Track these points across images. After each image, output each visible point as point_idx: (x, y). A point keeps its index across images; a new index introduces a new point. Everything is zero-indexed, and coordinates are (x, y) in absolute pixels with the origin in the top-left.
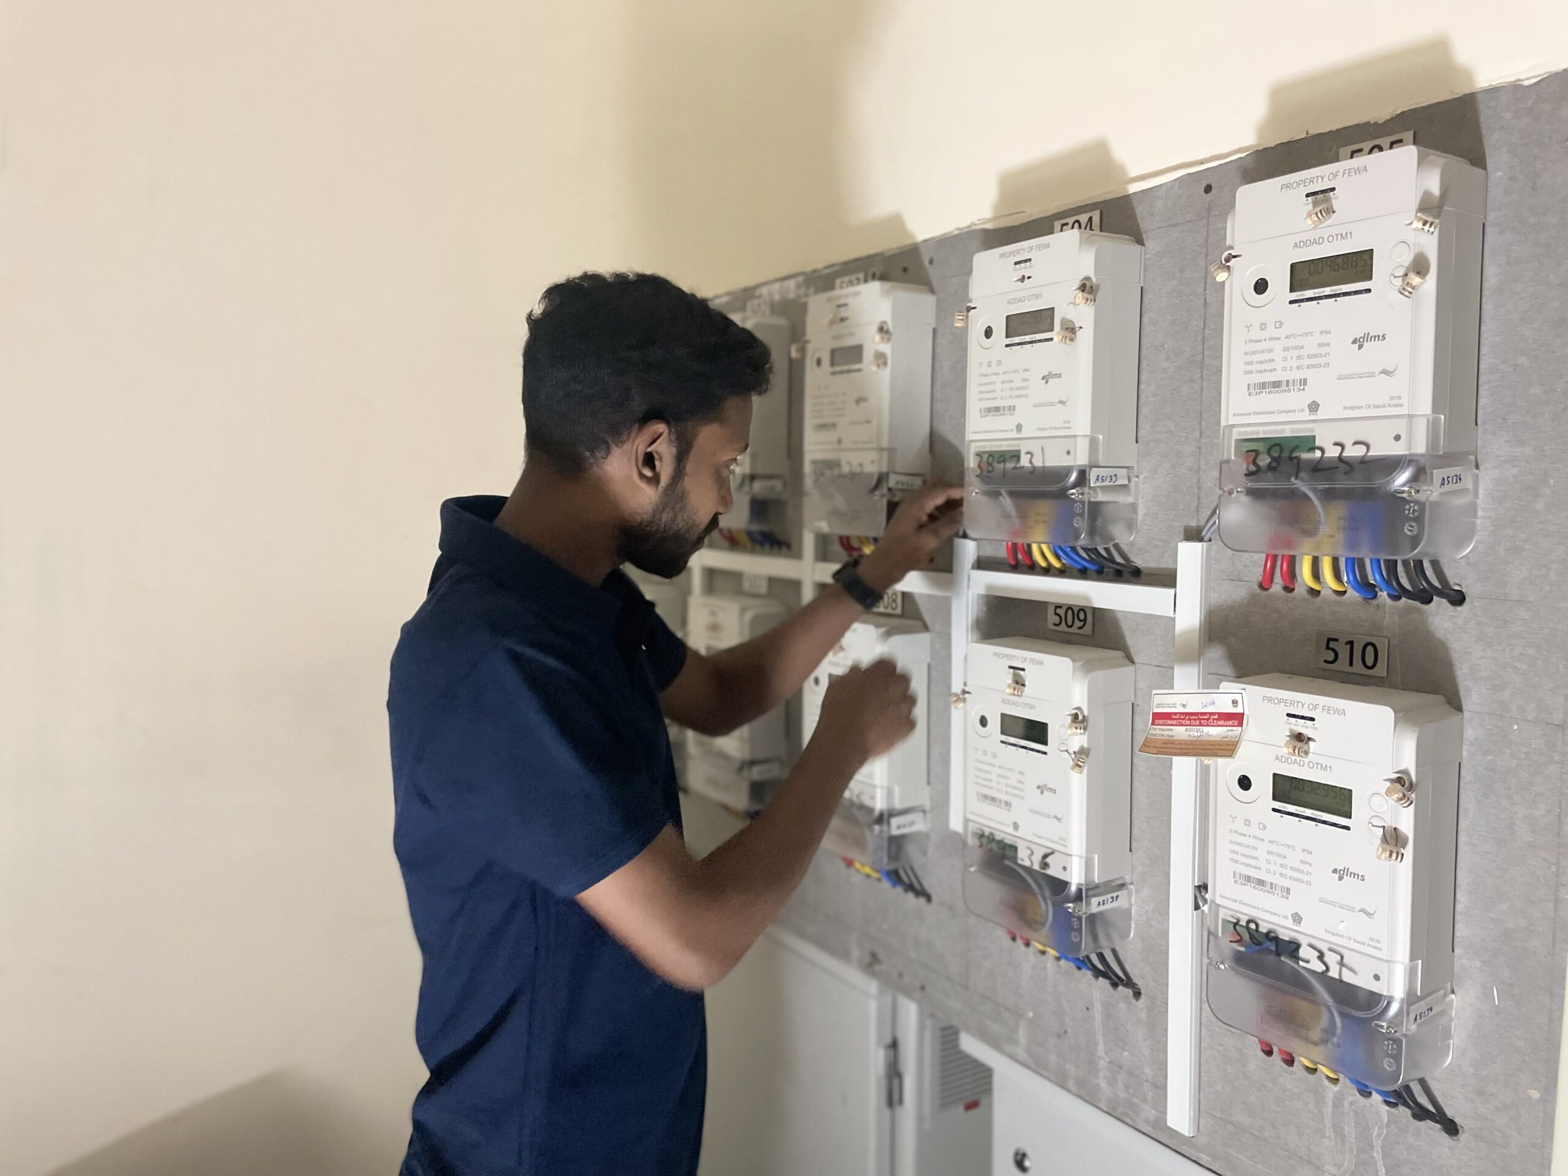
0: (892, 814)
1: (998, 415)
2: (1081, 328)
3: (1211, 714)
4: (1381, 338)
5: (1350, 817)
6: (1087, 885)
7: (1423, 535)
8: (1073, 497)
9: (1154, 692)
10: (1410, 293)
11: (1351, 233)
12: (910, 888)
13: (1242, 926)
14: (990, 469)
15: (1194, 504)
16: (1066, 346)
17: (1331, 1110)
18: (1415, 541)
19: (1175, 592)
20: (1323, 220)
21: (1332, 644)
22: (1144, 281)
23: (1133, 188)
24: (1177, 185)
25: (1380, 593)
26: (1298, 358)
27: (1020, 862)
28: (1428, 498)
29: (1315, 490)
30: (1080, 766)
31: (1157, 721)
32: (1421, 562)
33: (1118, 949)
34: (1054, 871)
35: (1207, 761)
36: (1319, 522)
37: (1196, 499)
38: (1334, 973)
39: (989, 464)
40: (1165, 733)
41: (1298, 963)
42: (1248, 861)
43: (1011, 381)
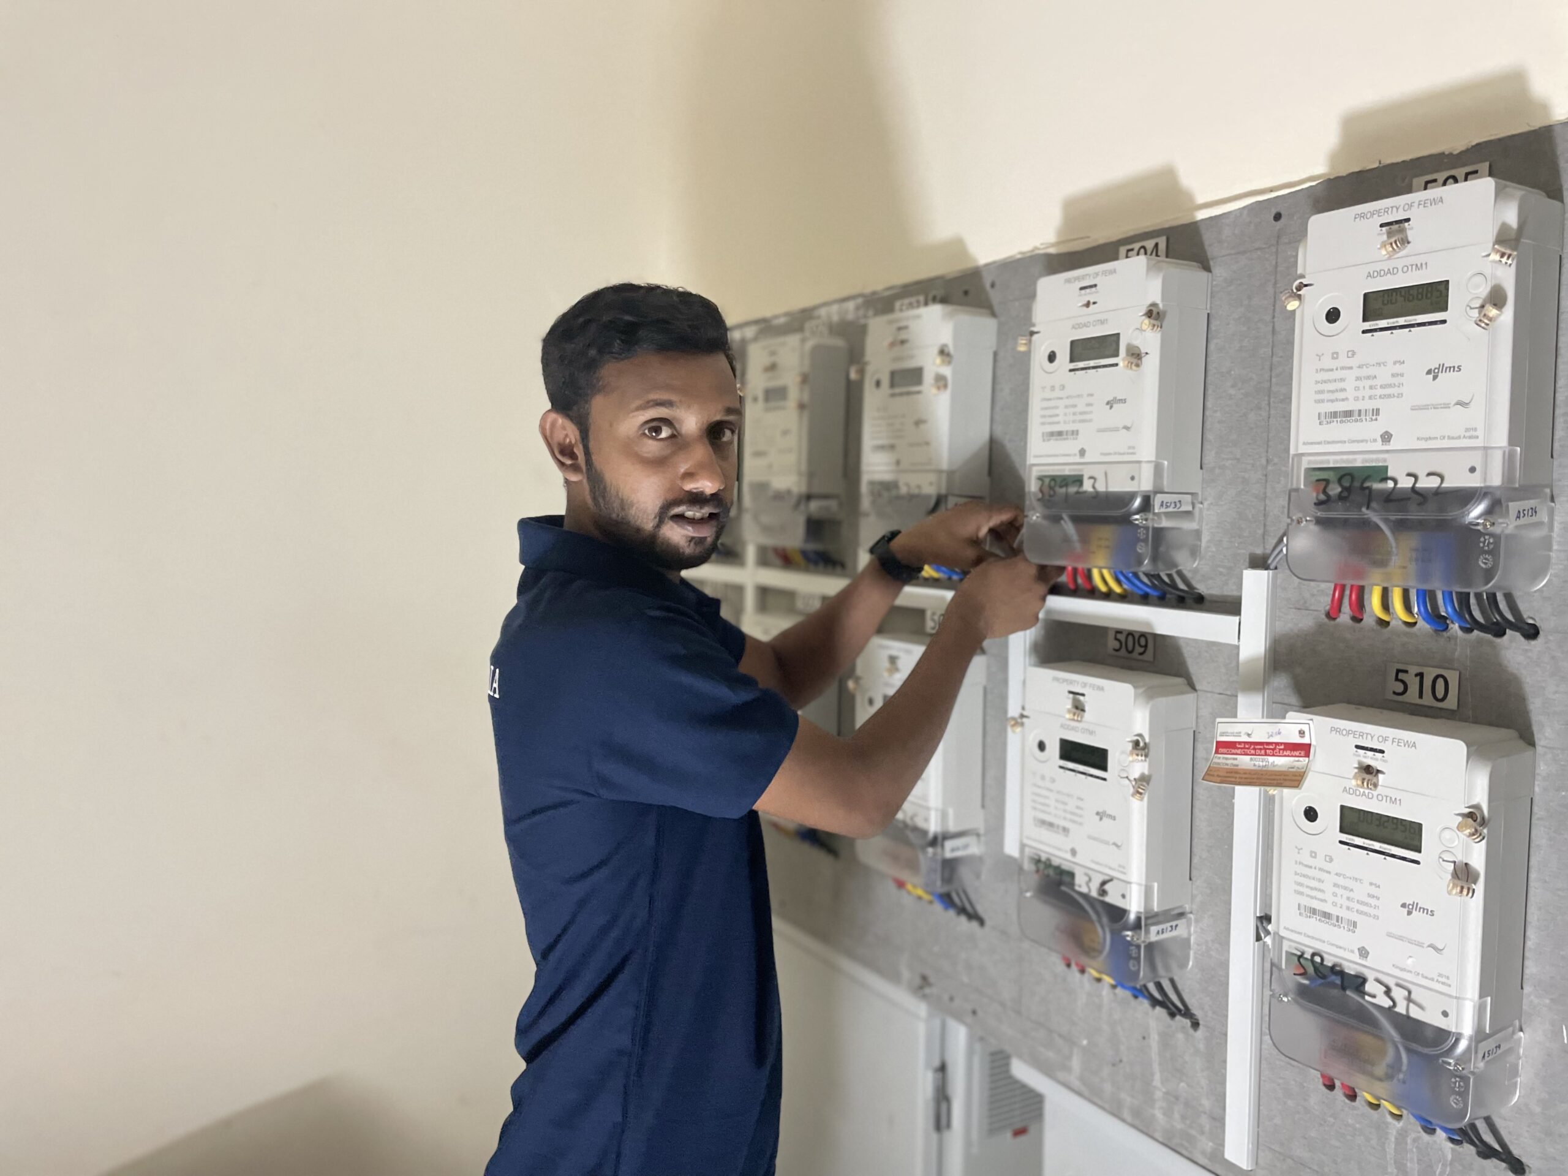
0: (946, 836)
1: (1061, 439)
2: (1147, 353)
3: (1277, 744)
4: (1456, 369)
5: (1419, 851)
6: (1146, 912)
7: (1498, 570)
8: (1137, 522)
9: (1218, 720)
10: (1487, 325)
11: (1426, 264)
12: (962, 911)
13: (1306, 959)
14: (1052, 493)
15: (1260, 532)
16: (1130, 371)
17: (1393, 1146)
18: (1489, 575)
19: (1240, 619)
20: (1397, 250)
21: (1401, 676)
22: (1211, 307)
23: (1201, 215)
24: (1245, 212)
25: (1451, 626)
26: (1371, 387)
27: (1077, 888)
28: (1503, 531)
29: (1386, 521)
30: (1141, 794)
31: (1221, 750)
32: (1494, 595)
33: (1176, 978)
34: (1112, 898)
35: (1272, 791)
36: (1389, 553)
37: (1262, 527)
38: (1401, 1009)
39: (1051, 488)
40: (1229, 762)
41: (1364, 998)
42: (1314, 893)
43: (1075, 406)
